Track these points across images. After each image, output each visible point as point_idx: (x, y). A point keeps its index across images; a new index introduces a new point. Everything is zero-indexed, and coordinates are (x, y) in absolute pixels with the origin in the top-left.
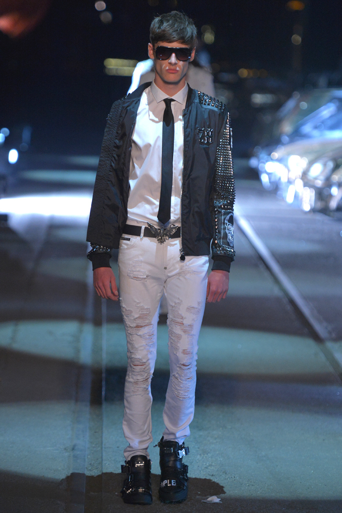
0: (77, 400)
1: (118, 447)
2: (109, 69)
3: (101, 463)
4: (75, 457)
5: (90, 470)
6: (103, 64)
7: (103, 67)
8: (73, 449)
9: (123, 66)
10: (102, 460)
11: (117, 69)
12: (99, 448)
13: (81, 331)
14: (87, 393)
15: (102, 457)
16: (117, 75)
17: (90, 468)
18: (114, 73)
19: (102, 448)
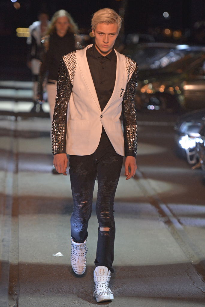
0: (4, 214)
1: (27, 240)
2: (19, 33)
3: (18, 248)
4: (4, 245)
5: (12, 252)
6: (16, 31)
7: (16, 33)
8: (3, 241)
9: (26, 32)
10: (19, 247)
11: (23, 34)
12: (17, 240)
13: (6, 177)
14: (10, 211)
15: (18, 245)
16: (23, 37)
17: (12, 251)
18: (22, 36)
19: (18, 240)
